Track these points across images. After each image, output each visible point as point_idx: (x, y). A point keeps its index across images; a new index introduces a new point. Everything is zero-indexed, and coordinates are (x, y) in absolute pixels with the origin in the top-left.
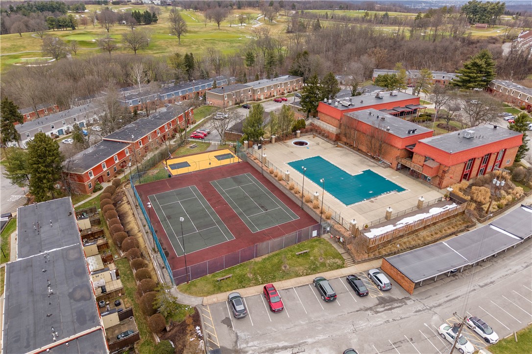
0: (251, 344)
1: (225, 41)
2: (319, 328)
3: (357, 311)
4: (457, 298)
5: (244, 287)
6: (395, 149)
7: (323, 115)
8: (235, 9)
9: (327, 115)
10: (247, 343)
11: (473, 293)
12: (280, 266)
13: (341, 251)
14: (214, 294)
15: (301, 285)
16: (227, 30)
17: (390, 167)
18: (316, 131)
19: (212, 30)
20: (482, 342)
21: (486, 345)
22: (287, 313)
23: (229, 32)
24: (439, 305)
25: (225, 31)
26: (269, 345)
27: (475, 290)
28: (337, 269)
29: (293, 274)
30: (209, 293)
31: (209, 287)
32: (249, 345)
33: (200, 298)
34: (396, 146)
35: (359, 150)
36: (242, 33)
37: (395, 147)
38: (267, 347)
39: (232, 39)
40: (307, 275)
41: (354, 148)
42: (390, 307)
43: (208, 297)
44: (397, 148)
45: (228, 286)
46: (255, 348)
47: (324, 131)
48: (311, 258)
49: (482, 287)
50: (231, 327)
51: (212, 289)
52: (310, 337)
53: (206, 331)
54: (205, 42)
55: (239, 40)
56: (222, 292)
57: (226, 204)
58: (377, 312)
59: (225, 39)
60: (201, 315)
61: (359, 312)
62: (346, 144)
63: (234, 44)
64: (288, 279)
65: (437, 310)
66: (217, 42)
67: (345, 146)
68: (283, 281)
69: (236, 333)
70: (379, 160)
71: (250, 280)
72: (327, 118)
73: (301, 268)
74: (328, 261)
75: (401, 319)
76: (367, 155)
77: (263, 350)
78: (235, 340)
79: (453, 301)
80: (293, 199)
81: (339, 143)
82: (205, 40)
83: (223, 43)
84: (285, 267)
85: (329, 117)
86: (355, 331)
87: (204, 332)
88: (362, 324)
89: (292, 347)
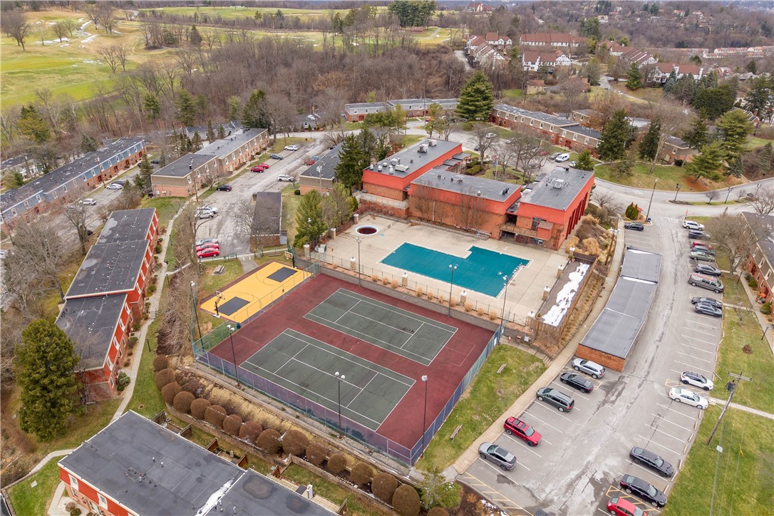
0: (547, 490)
1: (49, 73)
2: (586, 442)
3: (598, 409)
4: (653, 360)
5: (481, 434)
6: (494, 216)
7: (373, 186)
8: (27, 11)
9: (379, 185)
10: (543, 491)
11: (659, 350)
12: (495, 394)
13: (532, 352)
14: (459, 456)
15: (528, 405)
16: (41, 53)
17: (490, 237)
18: (373, 210)
19: (13, 54)
20: (703, 392)
21: (707, 393)
22: (545, 441)
23: (45, 55)
24: (648, 373)
25: (39, 55)
26: (563, 481)
27: (657, 346)
28: (543, 373)
29: (512, 397)
30: (454, 458)
31: (449, 451)
32: (548, 492)
33: (450, 468)
34: (496, 212)
35: (443, 224)
36: (71, 54)
37: (494, 213)
38: (564, 485)
39: (61, 68)
40: (523, 392)
41: (434, 223)
42: (617, 392)
43: (457, 462)
44: (497, 214)
45: (465, 440)
46: (555, 491)
47: (385, 207)
48: (514, 371)
49: (660, 341)
50: (513, 483)
51: (453, 452)
52: (588, 454)
53: (495, 500)
54: (11, 77)
55: (76, 69)
56: (465, 450)
57: (357, 341)
58: (613, 402)
59: (49, 69)
60: (471, 485)
61: (600, 409)
62: (421, 219)
63: (70, 77)
64: (512, 404)
65: (651, 377)
66: (36, 75)
67: (422, 223)
68: (509, 409)
69: (524, 487)
70: (476, 233)
71: (480, 423)
72: (380, 189)
73: (514, 386)
74: (531, 369)
75: (635, 399)
76: (455, 228)
77: (564, 490)
78: (529, 494)
79: (653, 364)
80: (430, 307)
81: (412, 220)
82: (10, 73)
83: (47, 76)
84: (500, 392)
85: (383, 188)
86: (614, 430)
87: (494, 502)
88: (614, 420)
89: (583, 473)
